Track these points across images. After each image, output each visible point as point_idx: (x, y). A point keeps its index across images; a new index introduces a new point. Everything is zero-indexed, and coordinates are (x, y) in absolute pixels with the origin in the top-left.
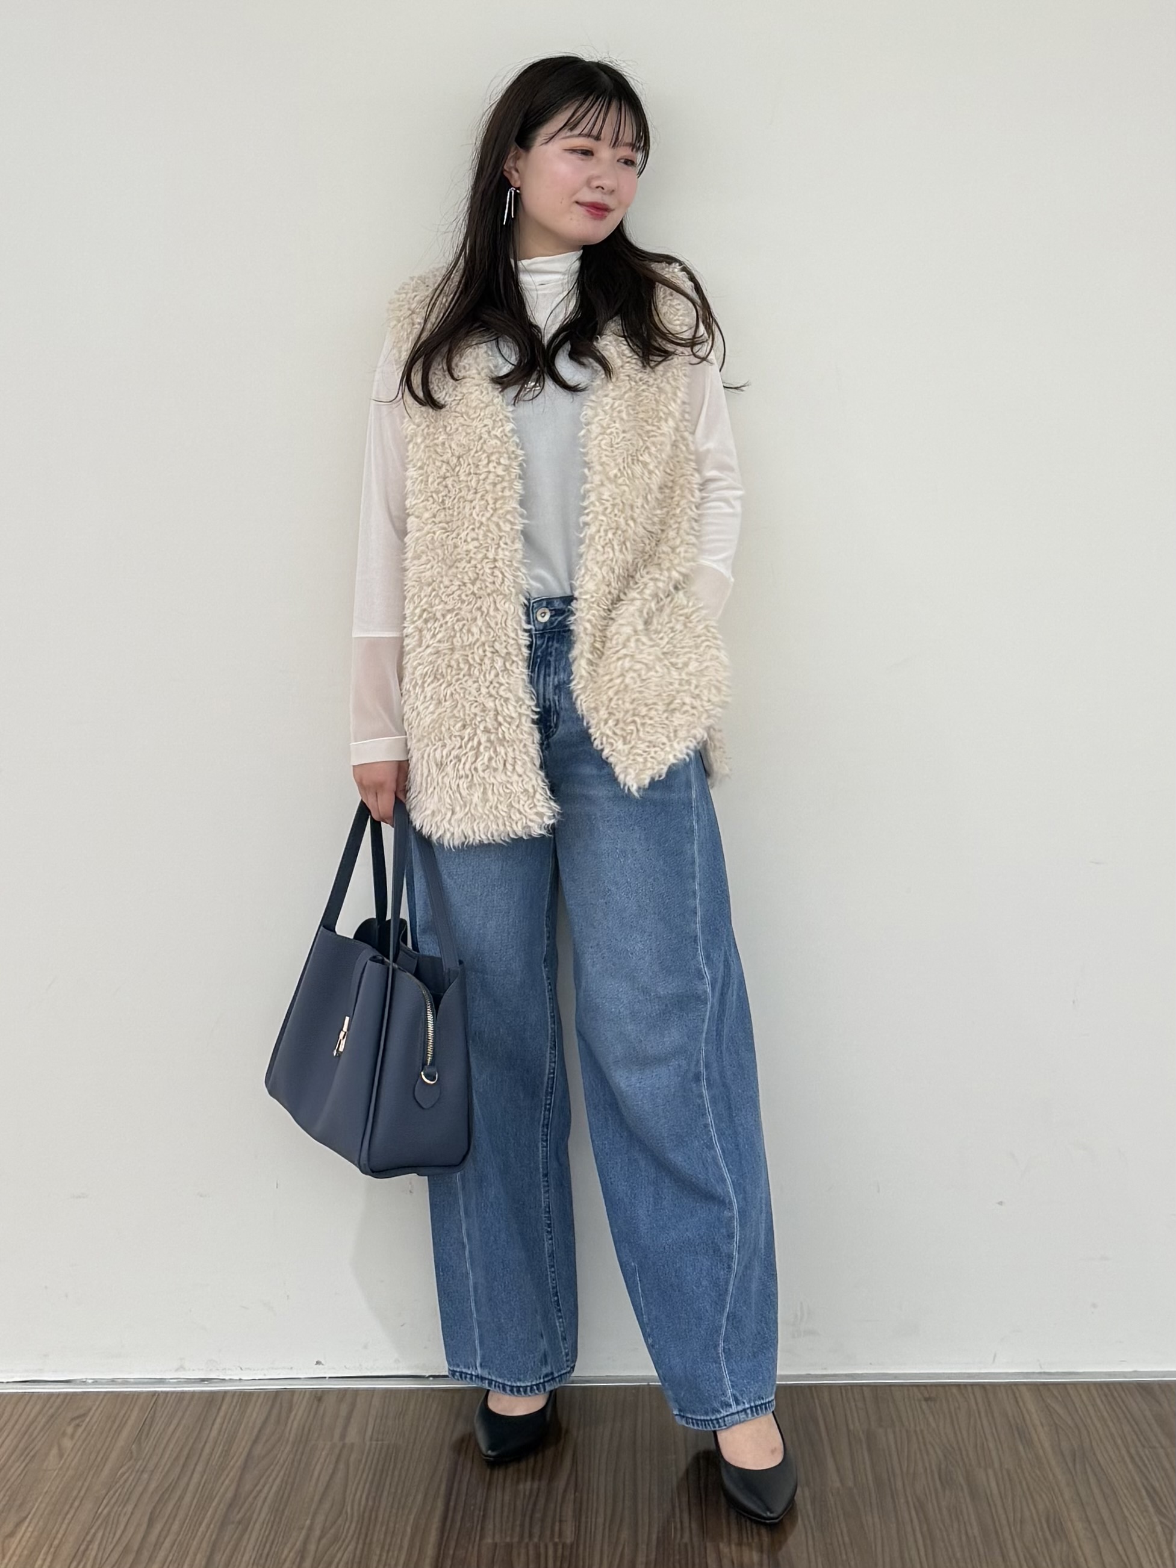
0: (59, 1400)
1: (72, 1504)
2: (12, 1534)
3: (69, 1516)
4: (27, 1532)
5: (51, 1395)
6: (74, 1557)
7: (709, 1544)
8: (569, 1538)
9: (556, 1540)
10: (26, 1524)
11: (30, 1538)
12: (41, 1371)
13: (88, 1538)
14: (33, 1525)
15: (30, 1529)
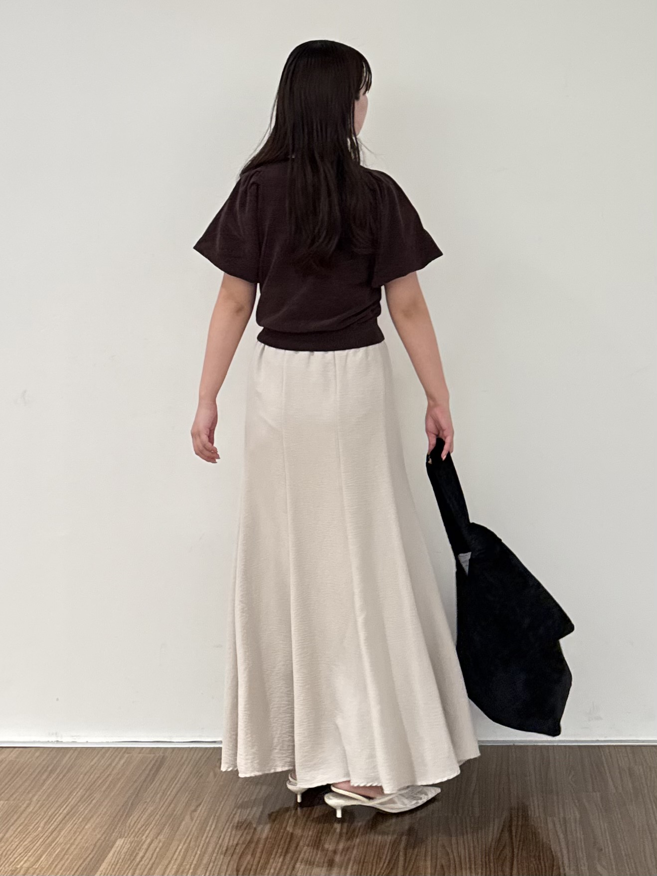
0: (211, 751)
1: (223, 798)
2: (195, 810)
3: (223, 803)
4: (202, 811)
5: (206, 748)
6: (228, 821)
7: (549, 819)
8: (477, 814)
9: (471, 815)
10: (201, 806)
11: (204, 812)
12: (200, 736)
13: (234, 812)
14: (205, 807)
15: (204, 809)
